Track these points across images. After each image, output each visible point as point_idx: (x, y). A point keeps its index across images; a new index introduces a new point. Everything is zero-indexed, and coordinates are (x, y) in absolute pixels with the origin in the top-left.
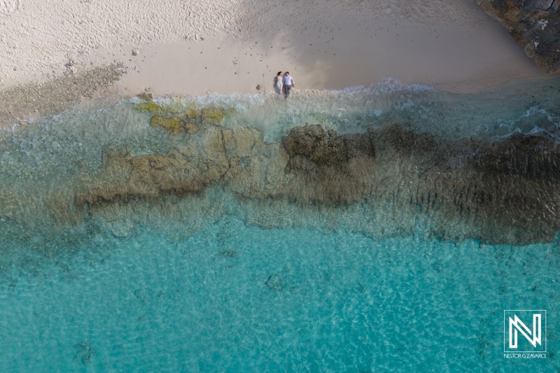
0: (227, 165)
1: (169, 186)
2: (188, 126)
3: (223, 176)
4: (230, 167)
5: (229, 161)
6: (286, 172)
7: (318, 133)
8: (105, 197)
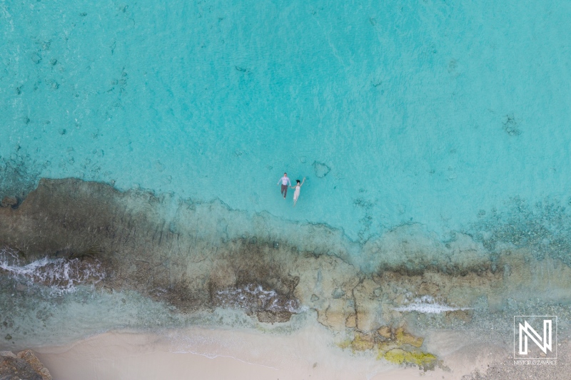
0: (355, 292)
1: (413, 278)
2: (388, 335)
3: (361, 281)
4: (353, 290)
5: (353, 295)
6: (297, 278)
7: (263, 314)
8: (474, 275)
